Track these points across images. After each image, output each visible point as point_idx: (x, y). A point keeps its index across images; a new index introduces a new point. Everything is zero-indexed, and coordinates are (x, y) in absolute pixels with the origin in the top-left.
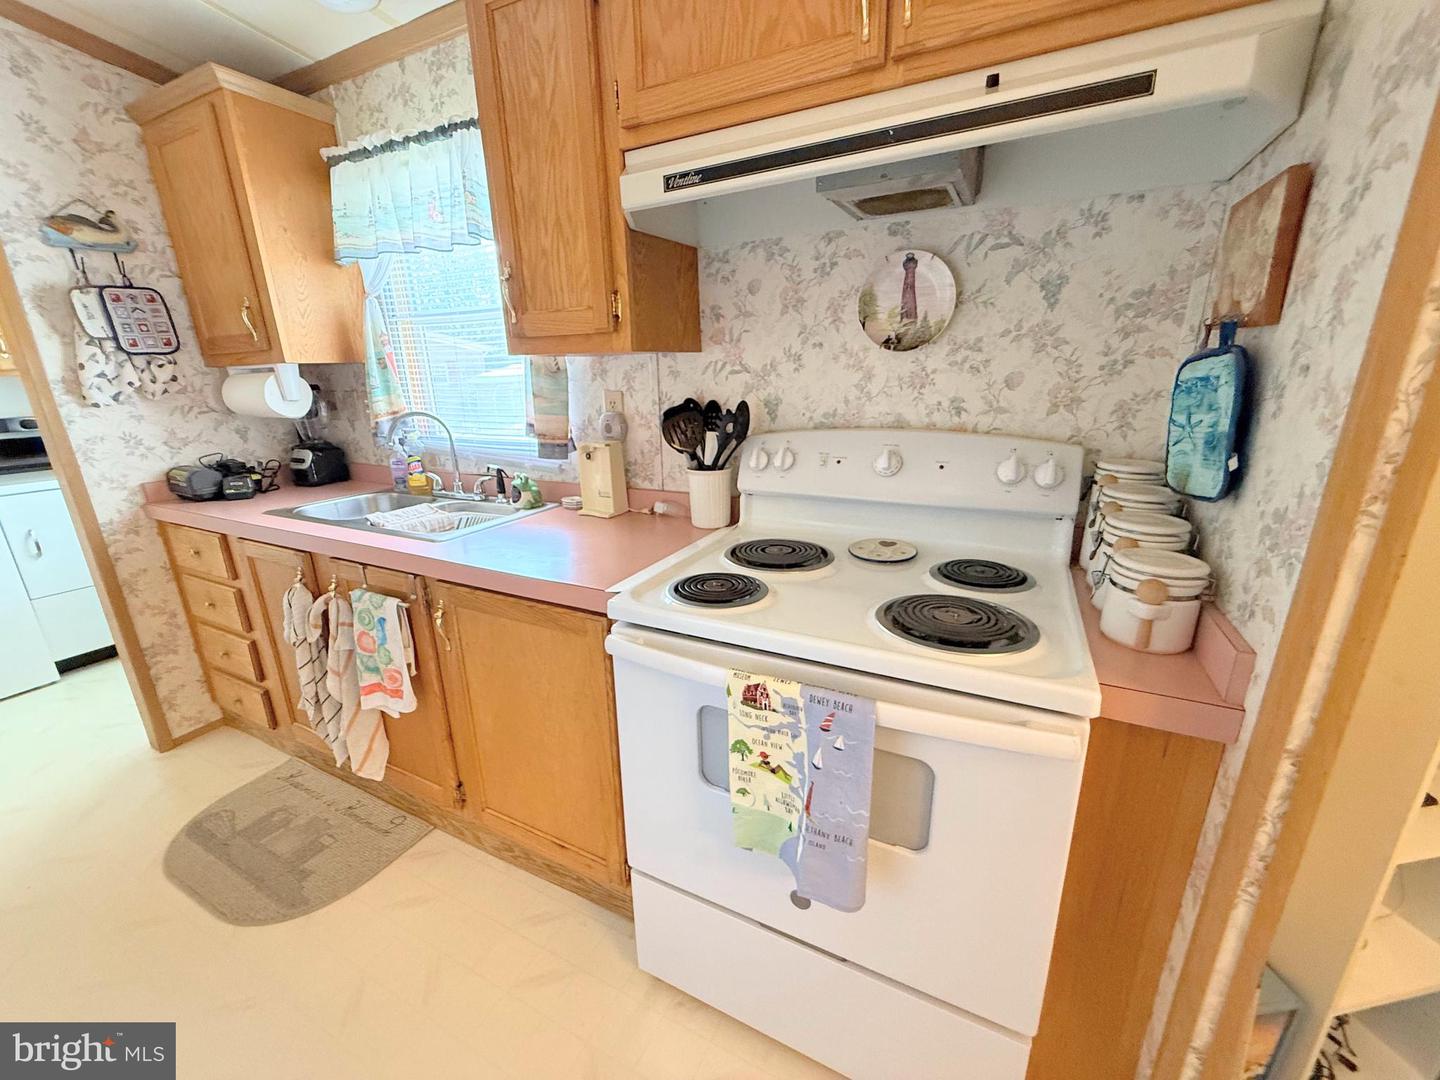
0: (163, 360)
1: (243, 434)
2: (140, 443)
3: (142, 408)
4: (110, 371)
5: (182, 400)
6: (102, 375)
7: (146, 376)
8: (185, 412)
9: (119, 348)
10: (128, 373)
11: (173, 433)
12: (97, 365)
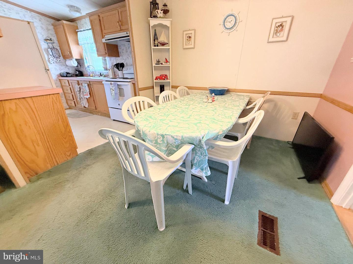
0: (58, 58)
1: (69, 69)
2: (56, 69)
3: (56, 64)
4: (53, 59)
5: (61, 64)
6: (52, 60)
7: (57, 60)
8: (61, 65)
9: (54, 56)
10: (55, 60)
11: (60, 68)
12: (51, 58)
